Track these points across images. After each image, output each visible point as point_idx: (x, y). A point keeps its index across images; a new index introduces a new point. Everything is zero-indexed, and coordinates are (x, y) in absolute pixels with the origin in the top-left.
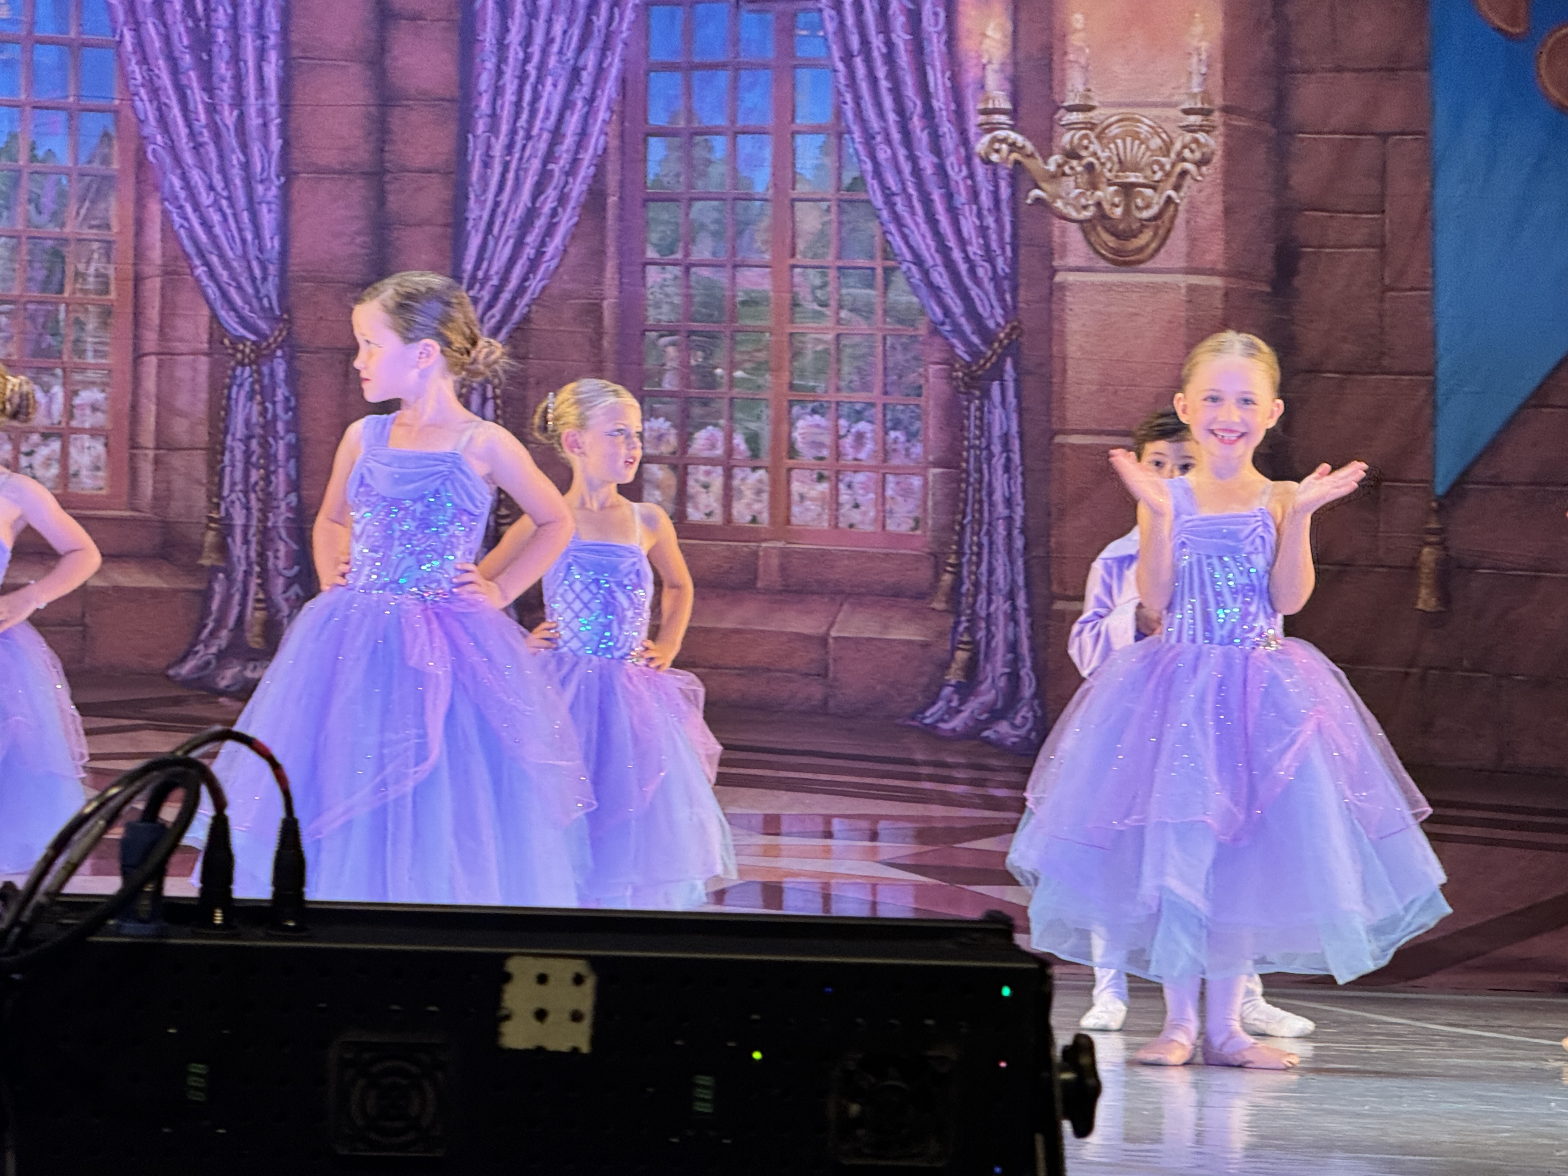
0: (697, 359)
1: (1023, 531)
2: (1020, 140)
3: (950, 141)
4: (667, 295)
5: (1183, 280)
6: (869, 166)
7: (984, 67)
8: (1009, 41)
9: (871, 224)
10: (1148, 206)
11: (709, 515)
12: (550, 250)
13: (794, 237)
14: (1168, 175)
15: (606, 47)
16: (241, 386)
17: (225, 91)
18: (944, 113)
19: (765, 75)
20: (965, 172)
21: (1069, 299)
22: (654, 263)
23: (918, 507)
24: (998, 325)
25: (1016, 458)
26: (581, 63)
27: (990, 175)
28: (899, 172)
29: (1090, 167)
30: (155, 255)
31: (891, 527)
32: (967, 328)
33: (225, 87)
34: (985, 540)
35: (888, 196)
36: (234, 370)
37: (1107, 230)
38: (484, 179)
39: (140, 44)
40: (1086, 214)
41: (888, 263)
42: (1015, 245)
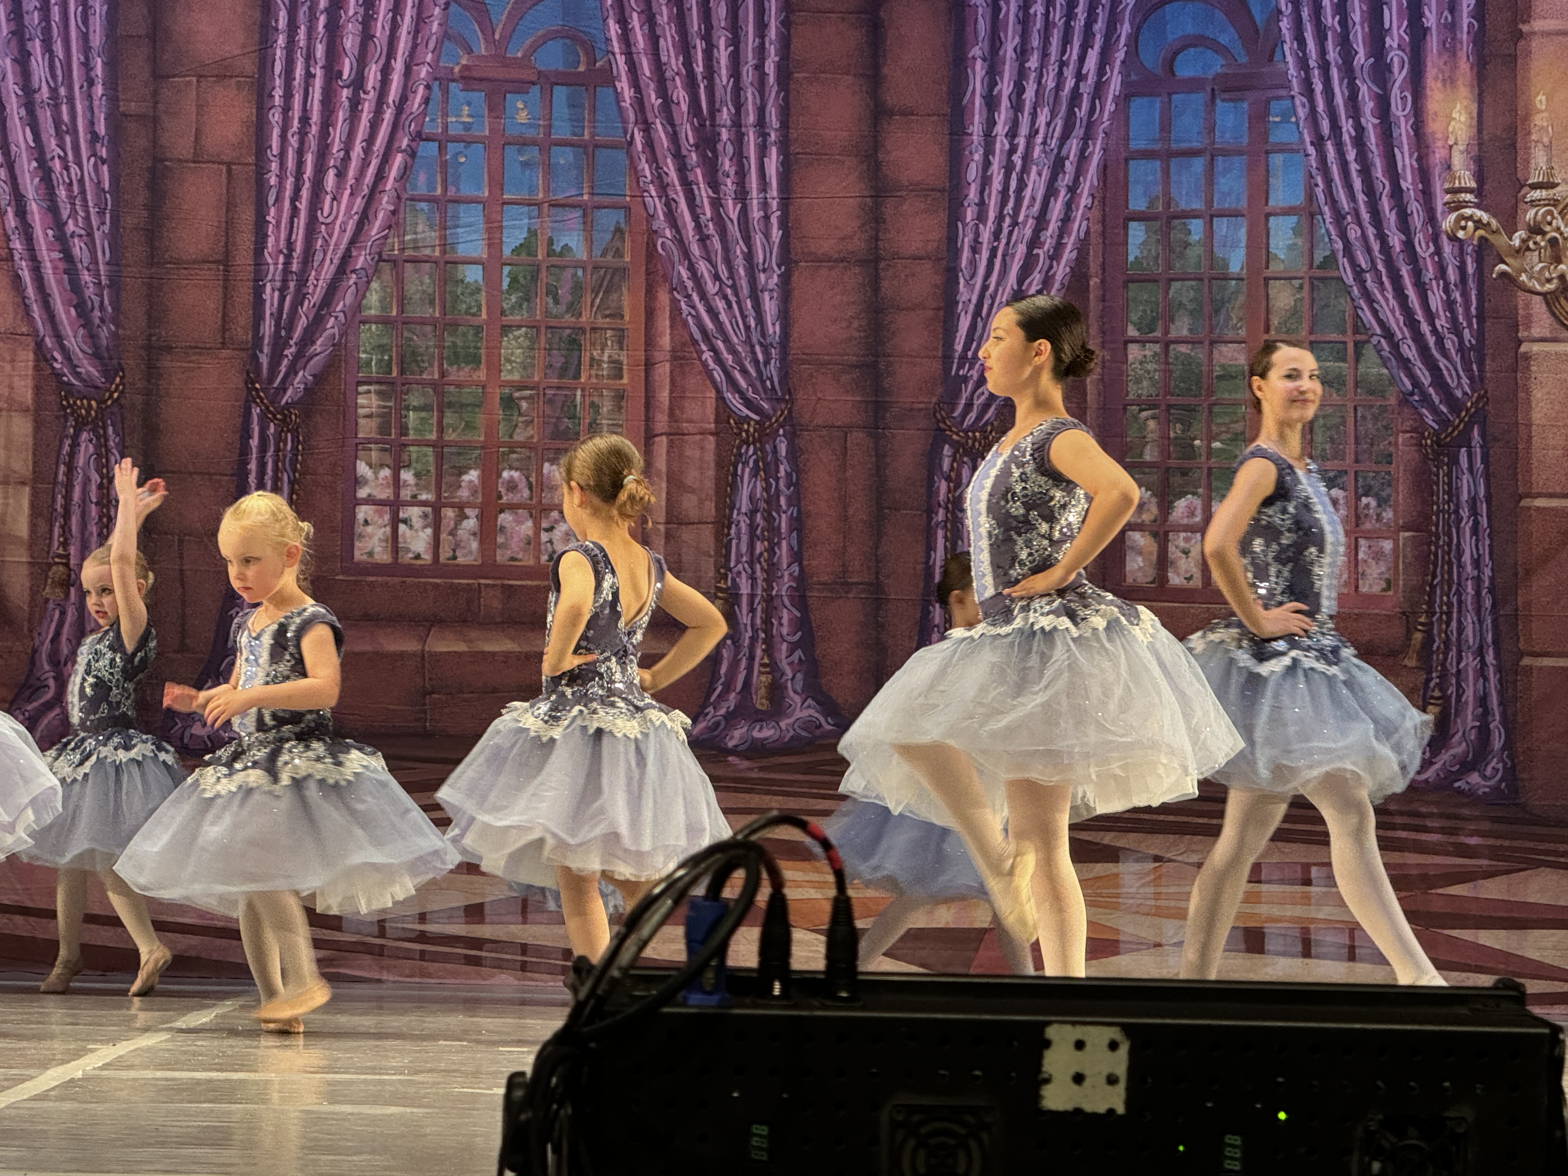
0: (1176, 431)
1: (1492, 590)
2: (1485, 217)
3: (1417, 220)
4: (1148, 371)
6: (1339, 245)
7: (1451, 147)
8: (1475, 122)
9: (1342, 300)
11: (1188, 579)
13: (1268, 312)
15: (1088, 137)
16: (746, 463)
17: (729, 186)
18: (1412, 193)
19: (1239, 162)
20: (1432, 249)
21: (1533, 368)
22: (1134, 341)
23: (1389, 569)
24: (1465, 393)
25: (1484, 521)
26: (1064, 153)
27: (1456, 251)
28: (1369, 250)
29: (1553, 242)
30: (665, 341)
31: (1364, 589)
32: (1436, 399)
33: (729, 182)
34: (1455, 600)
35: (1359, 273)
36: (739, 448)
38: (973, 263)
39: (650, 143)
40: (1549, 287)
41: (1359, 337)
42: (1481, 319)
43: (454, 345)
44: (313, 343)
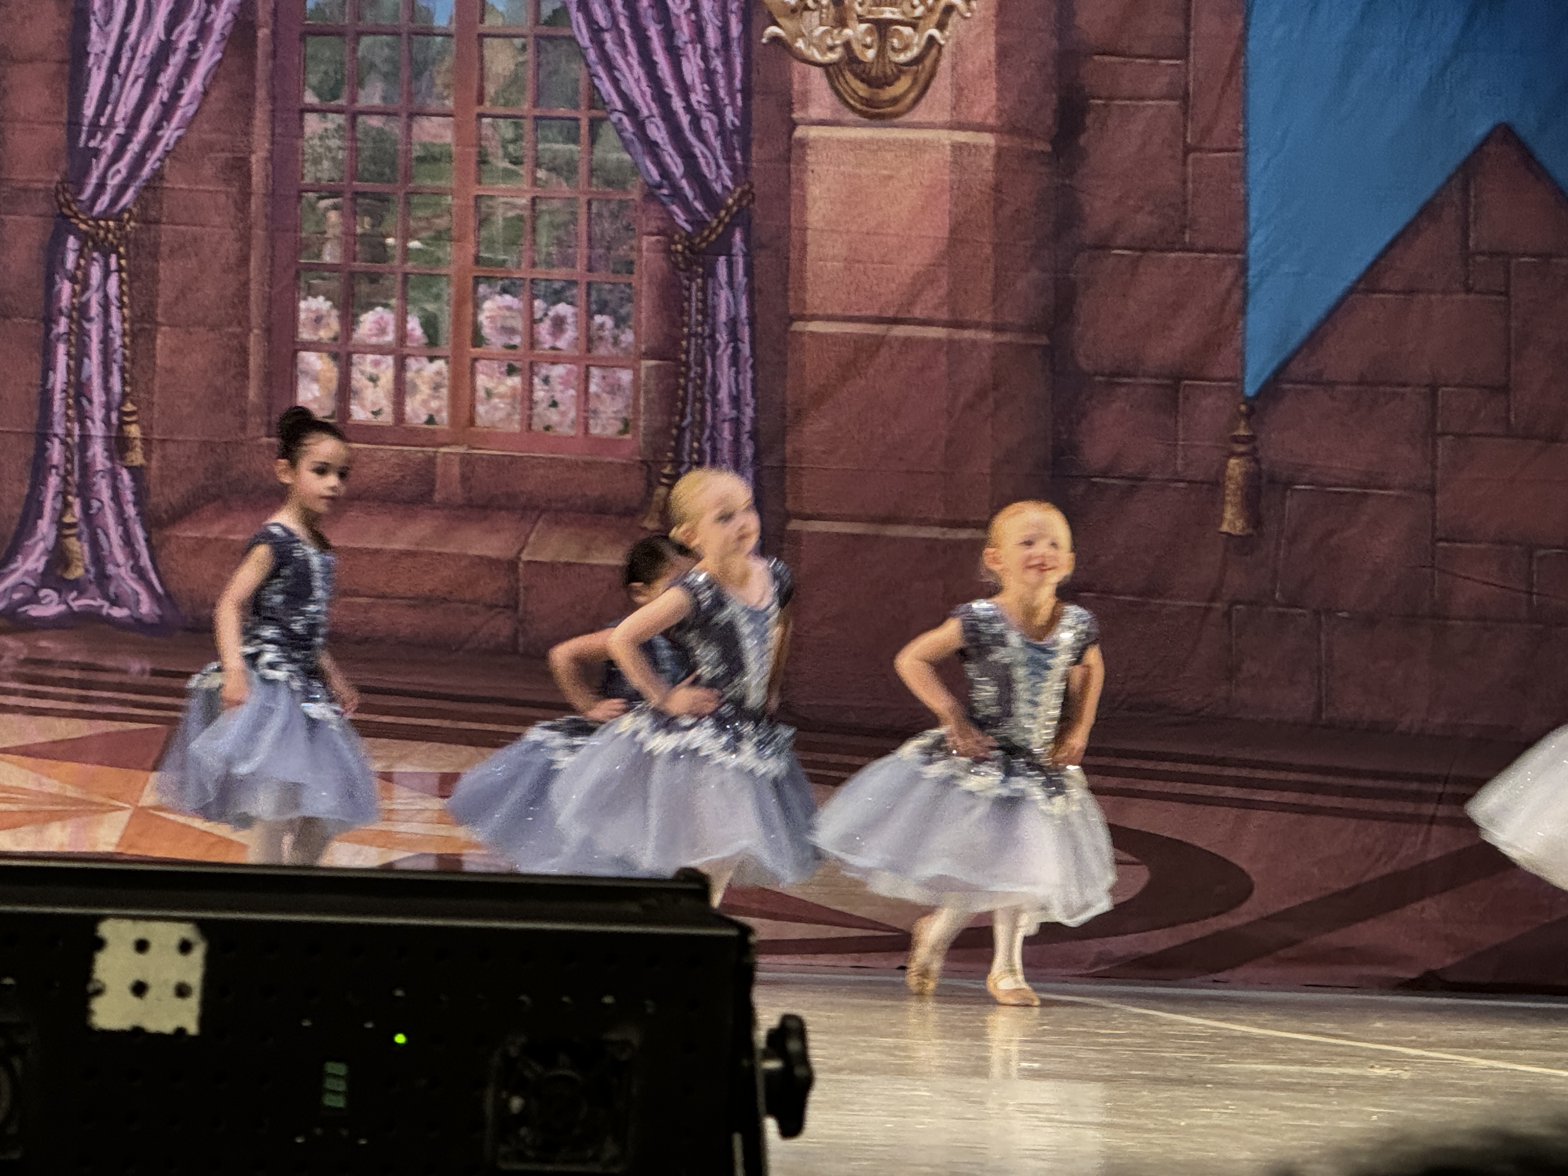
1: (754, 435)
4: (329, 149)
5: (947, 137)
9: (574, 66)
10: (906, 48)
11: (376, 413)
12: (188, 93)
13: (482, 78)
14: (930, 10)
20: (688, 4)
21: (810, 159)
22: (313, 110)
23: (627, 407)
24: (725, 187)
25: (746, 349)
28: (609, 3)
31: (595, 430)
32: (689, 194)
34: (707, 447)
35: (596, 32)
37: (856, 76)
38: (109, 6)
40: (832, 57)
41: (595, 113)
42: (747, 92)
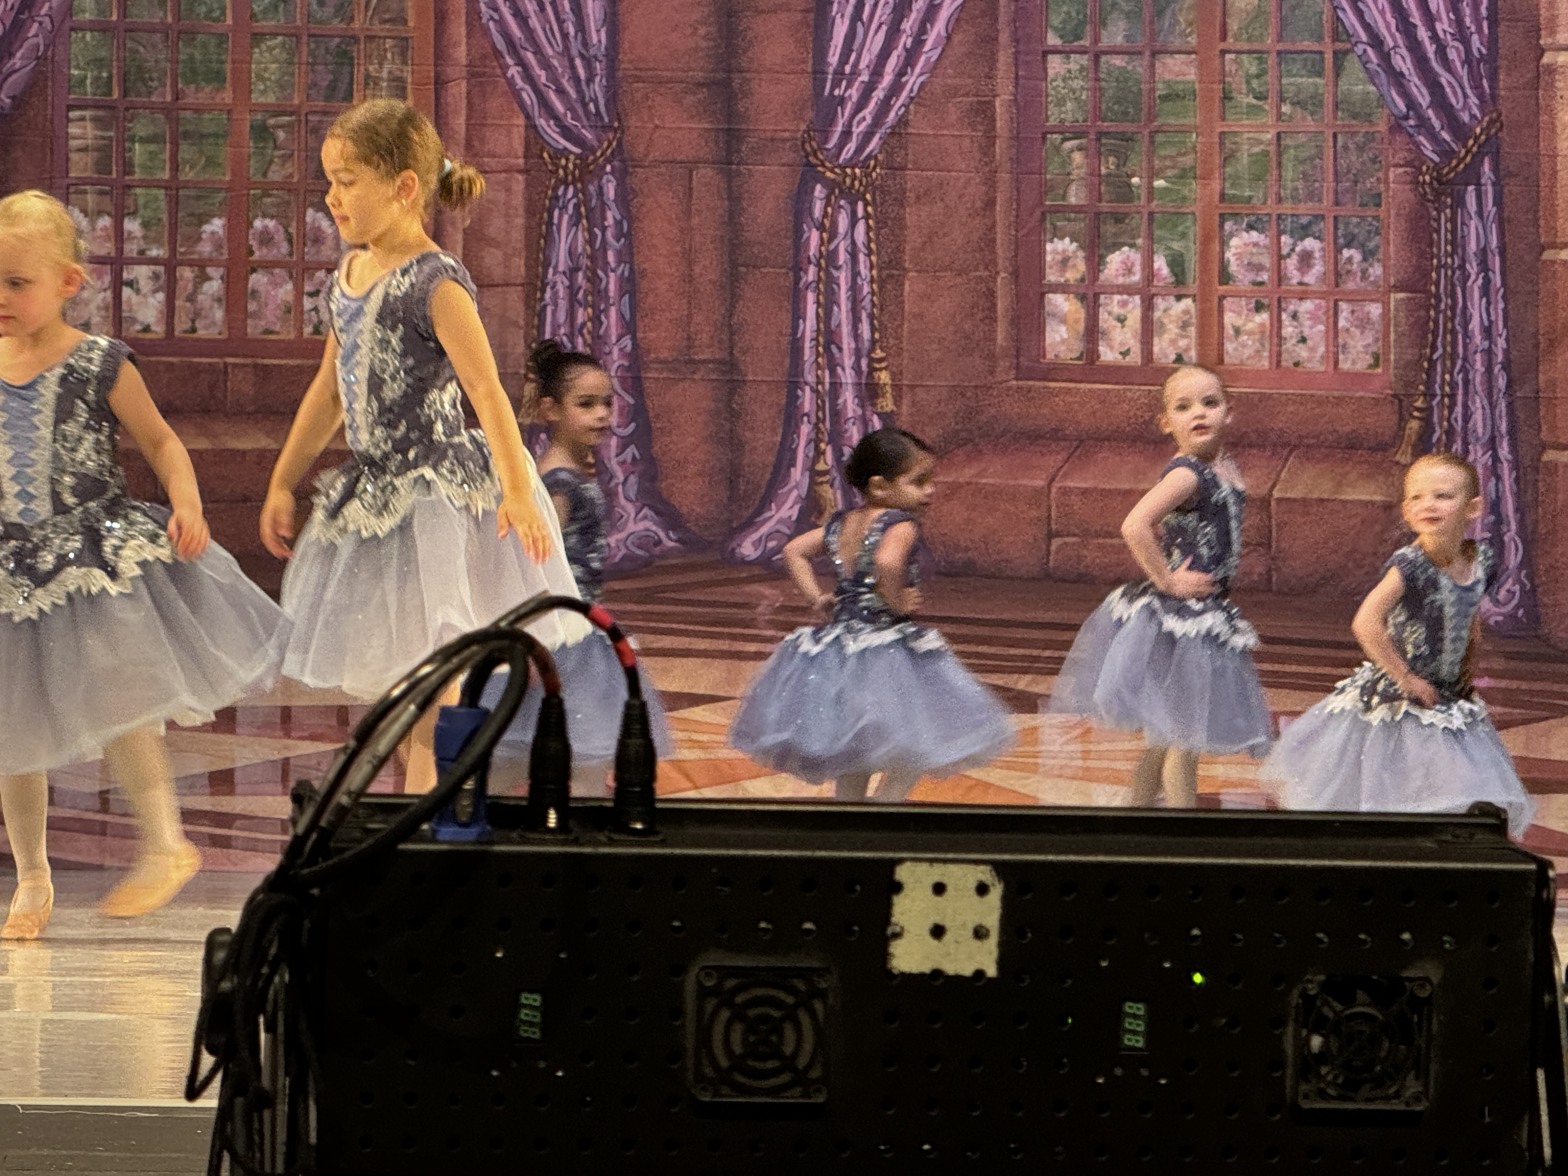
0: (1108, 166)
1: (1507, 366)
4: (1073, 90)
11: (1125, 354)
12: (931, 39)
13: (1224, 14)
16: (564, 208)
21: (1559, 85)
22: (1056, 51)
23: (1376, 340)
24: (1473, 117)
25: (1497, 280)
30: (461, 53)
31: (1345, 365)
34: (1459, 378)
36: (555, 189)
41: (1339, 46)
42: (1493, 21)
43: (192, 58)
44: (11, 55)
